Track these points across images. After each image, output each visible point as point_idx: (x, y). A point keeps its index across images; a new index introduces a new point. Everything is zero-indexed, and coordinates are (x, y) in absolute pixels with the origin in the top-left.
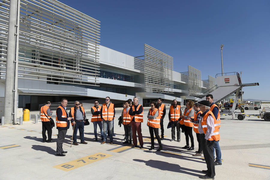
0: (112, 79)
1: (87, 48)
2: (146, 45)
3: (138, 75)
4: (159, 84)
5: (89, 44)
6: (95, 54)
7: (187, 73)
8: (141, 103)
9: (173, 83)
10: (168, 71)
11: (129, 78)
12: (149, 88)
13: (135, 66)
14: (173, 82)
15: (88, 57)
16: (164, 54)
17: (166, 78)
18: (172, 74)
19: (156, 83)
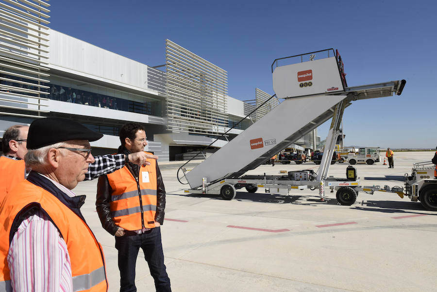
0: (98, 106)
1: (26, 35)
2: (170, 43)
3: (158, 101)
4: (199, 118)
5: (30, 25)
6: (37, 47)
7: (255, 101)
8: (166, 154)
9: (227, 118)
10: (217, 96)
11: (142, 107)
12: (178, 125)
13: (148, 83)
14: (227, 115)
15: (29, 55)
16: (209, 63)
17: (213, 107)
18: (224, 101)
19: (192, 117)
